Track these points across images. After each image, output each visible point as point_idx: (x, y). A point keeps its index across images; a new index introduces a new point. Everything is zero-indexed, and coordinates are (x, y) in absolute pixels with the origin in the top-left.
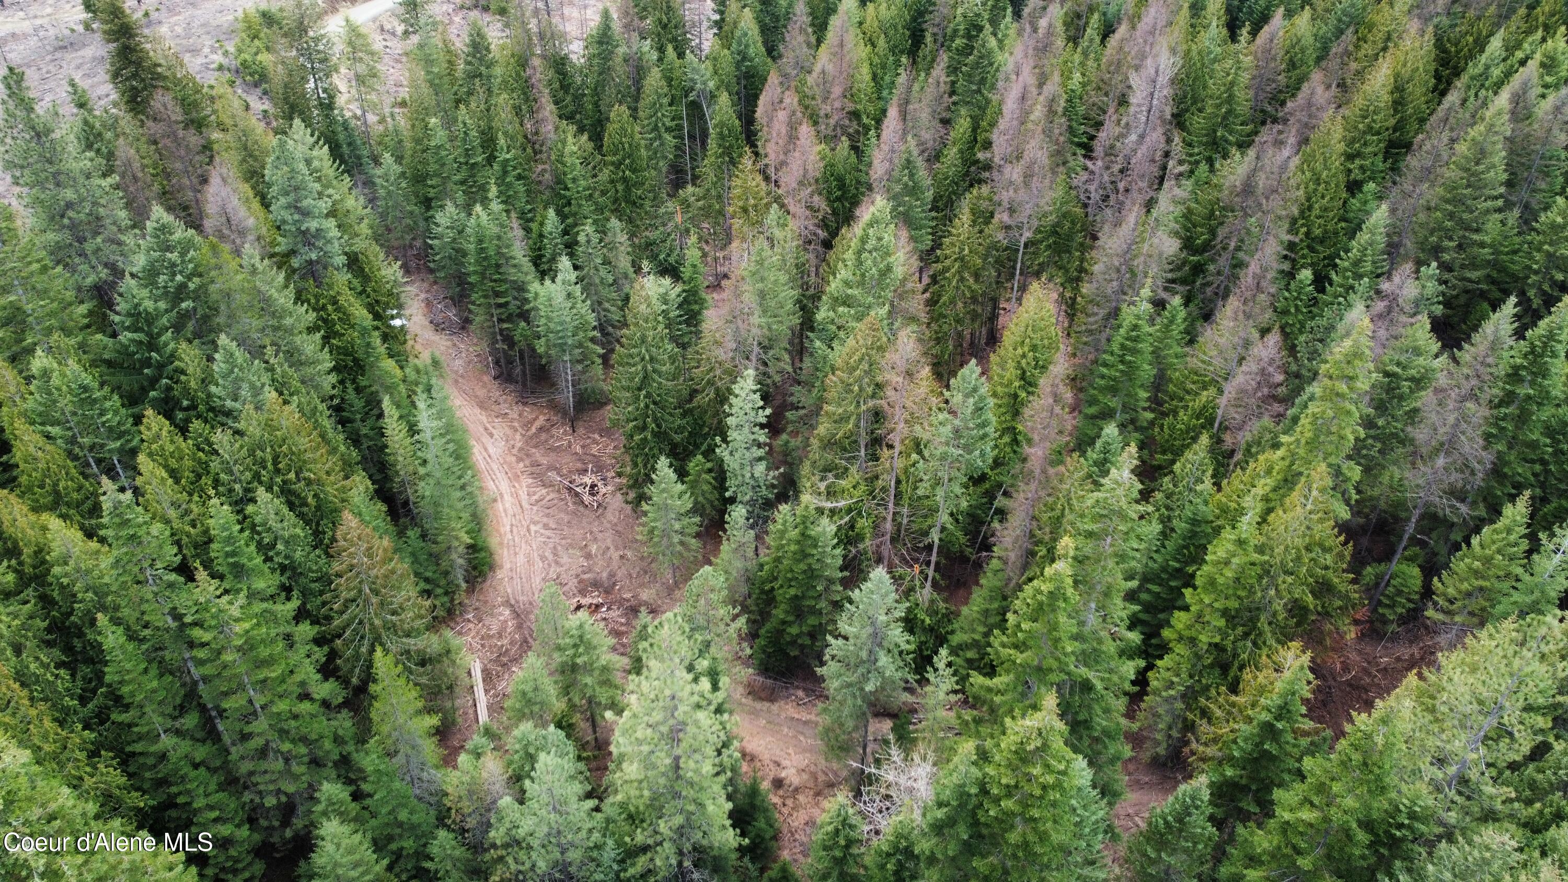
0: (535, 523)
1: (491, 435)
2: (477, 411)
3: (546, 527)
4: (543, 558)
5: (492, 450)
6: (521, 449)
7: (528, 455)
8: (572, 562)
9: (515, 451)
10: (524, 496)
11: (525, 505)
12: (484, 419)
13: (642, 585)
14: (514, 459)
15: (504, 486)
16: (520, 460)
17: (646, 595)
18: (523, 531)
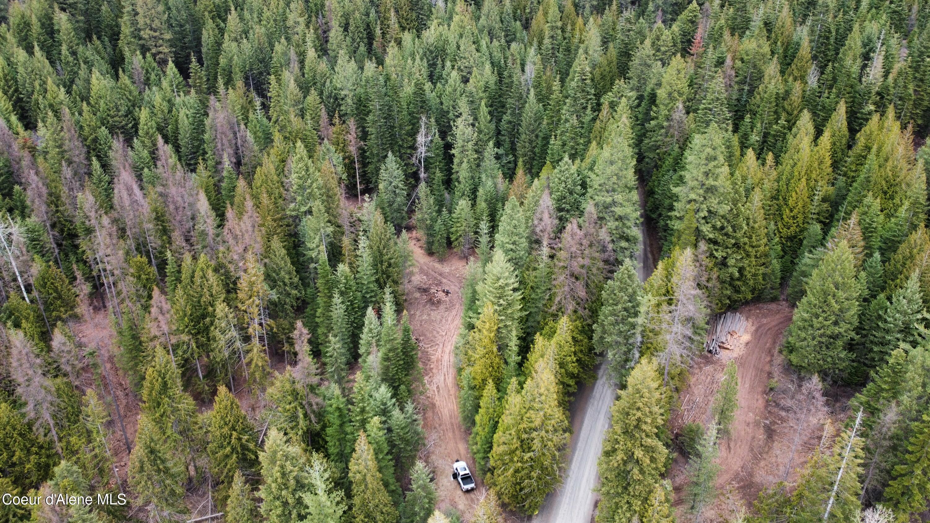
0: (442, 336)
1: (438, 387)
2: (438, 403)
3: (438, 333)
4: (447, 320)
5: (443, 378)
6: (427, 375)
7: (426, 370)
8: (435, 315)
9: (431, 374)
10: (440, 350)
11: (441, 345)
12: (437, 398)
13: (416, 299)
14: (434, 371)
15: (446, 357)
16: (431, 369)
17: (417, 295)
18: (449, 333)
